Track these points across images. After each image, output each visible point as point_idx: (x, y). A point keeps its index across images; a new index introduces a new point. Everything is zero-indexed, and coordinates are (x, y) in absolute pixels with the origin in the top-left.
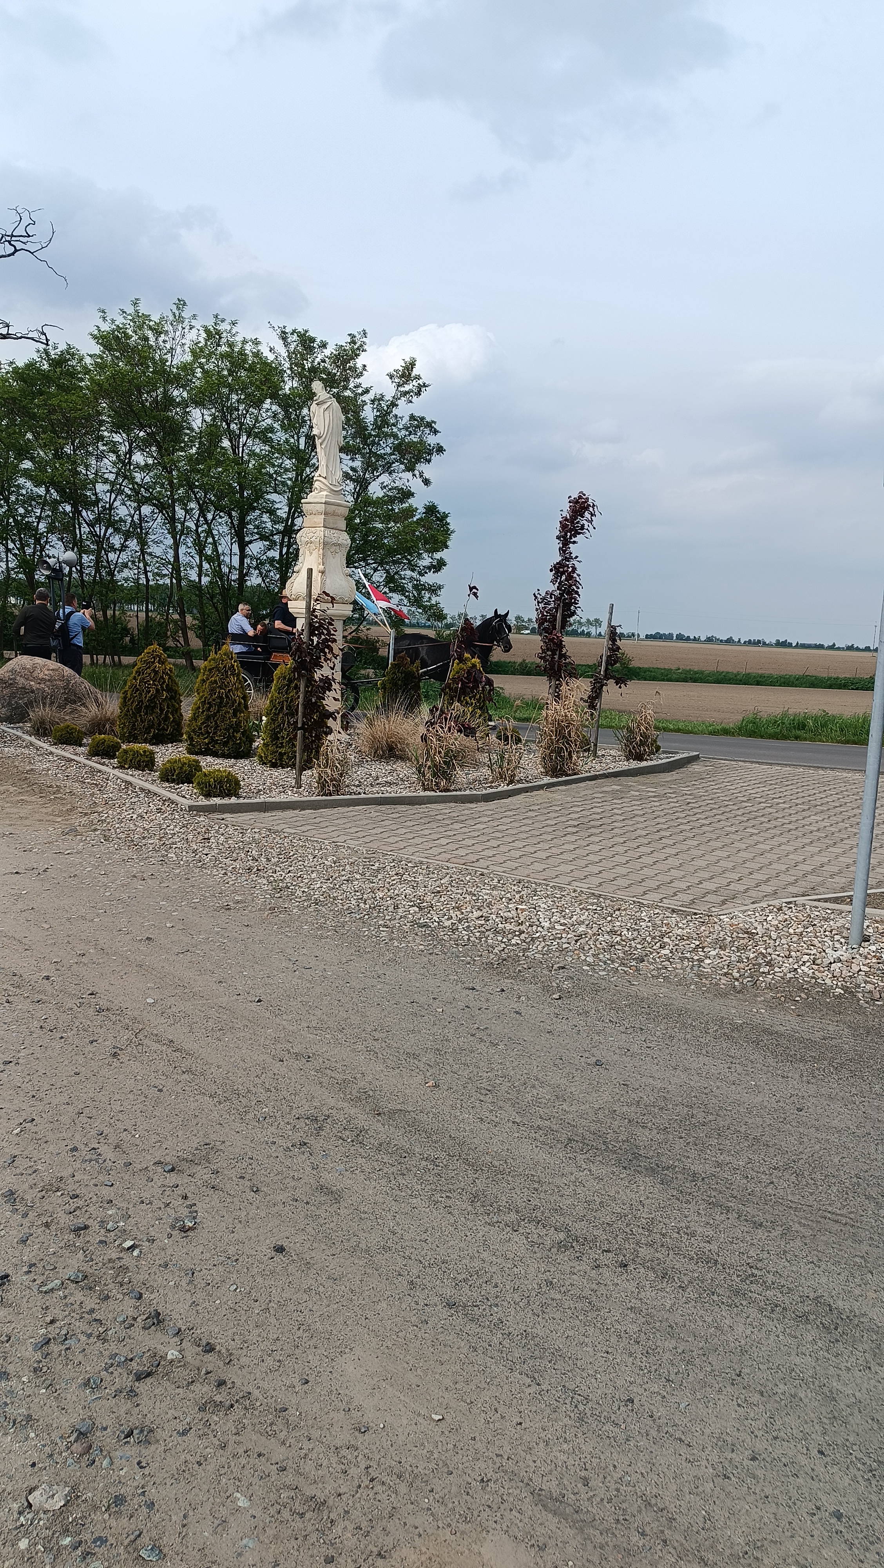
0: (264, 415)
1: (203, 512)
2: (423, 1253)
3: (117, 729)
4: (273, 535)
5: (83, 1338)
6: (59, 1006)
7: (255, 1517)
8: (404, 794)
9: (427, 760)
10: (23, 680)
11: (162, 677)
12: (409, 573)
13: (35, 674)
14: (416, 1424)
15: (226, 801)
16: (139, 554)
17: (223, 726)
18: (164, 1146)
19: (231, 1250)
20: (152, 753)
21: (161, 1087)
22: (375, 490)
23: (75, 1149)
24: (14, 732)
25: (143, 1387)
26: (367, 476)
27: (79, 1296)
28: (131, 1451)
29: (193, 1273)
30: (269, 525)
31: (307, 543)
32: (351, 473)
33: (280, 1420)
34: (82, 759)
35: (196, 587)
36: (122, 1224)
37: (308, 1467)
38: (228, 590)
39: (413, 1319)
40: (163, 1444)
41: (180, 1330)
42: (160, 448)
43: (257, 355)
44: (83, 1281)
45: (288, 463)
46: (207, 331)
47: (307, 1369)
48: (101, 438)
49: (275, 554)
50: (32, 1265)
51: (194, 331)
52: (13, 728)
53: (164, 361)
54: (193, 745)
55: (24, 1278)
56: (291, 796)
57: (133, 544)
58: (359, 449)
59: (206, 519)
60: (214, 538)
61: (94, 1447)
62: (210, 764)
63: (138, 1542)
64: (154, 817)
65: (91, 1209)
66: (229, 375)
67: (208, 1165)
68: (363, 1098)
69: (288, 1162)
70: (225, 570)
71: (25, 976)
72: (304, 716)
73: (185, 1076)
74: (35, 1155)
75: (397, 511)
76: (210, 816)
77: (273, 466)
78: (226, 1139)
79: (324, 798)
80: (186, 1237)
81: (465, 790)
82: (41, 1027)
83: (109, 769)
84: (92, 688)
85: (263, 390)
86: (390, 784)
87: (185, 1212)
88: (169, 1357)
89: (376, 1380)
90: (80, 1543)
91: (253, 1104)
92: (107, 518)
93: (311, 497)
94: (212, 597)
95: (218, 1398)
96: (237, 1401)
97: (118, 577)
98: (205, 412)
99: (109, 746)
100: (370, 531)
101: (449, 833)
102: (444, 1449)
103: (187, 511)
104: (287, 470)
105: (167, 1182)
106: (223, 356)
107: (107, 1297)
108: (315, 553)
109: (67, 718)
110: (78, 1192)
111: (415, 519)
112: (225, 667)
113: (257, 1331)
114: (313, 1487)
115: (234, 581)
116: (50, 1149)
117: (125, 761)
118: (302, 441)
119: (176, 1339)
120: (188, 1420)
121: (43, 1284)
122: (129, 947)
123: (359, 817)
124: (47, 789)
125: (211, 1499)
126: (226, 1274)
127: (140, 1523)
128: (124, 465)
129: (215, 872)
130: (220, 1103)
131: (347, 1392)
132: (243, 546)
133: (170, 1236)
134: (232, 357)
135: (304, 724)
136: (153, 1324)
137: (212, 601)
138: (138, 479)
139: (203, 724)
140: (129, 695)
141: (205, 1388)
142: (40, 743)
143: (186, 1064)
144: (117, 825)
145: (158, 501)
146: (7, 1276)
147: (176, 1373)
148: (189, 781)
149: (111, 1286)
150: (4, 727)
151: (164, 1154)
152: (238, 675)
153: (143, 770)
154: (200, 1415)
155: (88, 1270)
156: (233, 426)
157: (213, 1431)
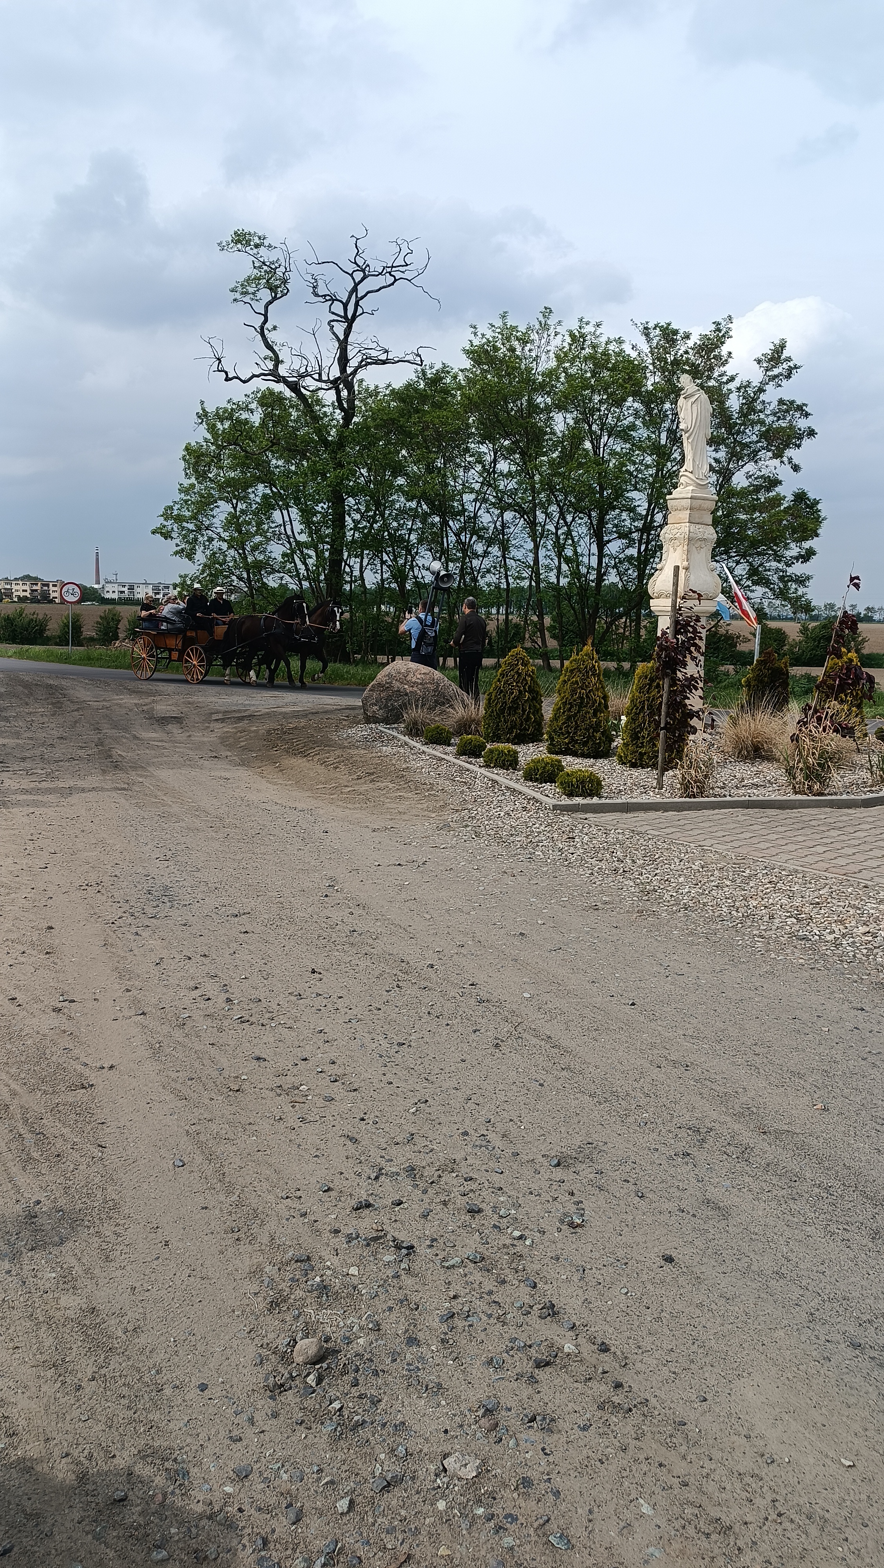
0: (626, 413)
1: (562, 516)
2: (822, 1285)
3: (482, 729)
4: (631, 533)
5: (484, 1318)
6: (443, 993)
7: (659, 1527)
8: (773, 797)
9: (799, 762)
10: (398, 684)
11: (525, 679)
12: (774, 564)
13: (409, 678)
14: (824, 1466)
15: (588, 801)
16: (499, 559)
17: (583, 726)
18: (549, 1141)
19: (620, 1253)
20: (516, 753)
21: (542, 1082)
22: (739, 480)
23: (466, 1134)
24: (390, 732)
25: (542, 1375)
26: (731, 466)
27: (477, 1276)
28: (534, 1435)
29: (584, 1270)
30: (627, 523)
31: (671, 539)
32: (714, 464)
33: (679, 1433)
34: (450, 758)
35: (556, 588)
36: (513, 1212)
37: (711, 1487)
38: (586, 590)
39: (814, 1353)
40: (565, 1435)
41: (574, 1325)
42: (523, 454)
43: (620, 353)
44: (478, 1260)
45: (649, 460)
46: (572, 335)
47: (704, 1386)
48: (467, 450)
49: (633, 551)
50: (434, 1240)
51: (559, 337)
52: (389, 729)
53: (529, 370)
54: (554, 745)
55: (428, 1251)
56: (652, 798)
57: (495, 550)
58: (724, 440)
59: (566, 522)
60: (573, 540)
61: (501, 1425)
62: (573, 764)
63: (547, 1527)
64: (520, 815)
65: (484, 1193)
66: (593, 377)
67: (591, 1164)
68: (745, 1114)
69: (672, 1171)
70: (584, 570)
71: (411, 963)
72: (668, 715)
73: (564, 1073)
74: (430, 1134)
75: (762, 500)
76: (573, 815)
77: (634, 463)
78: (608, 1140)
79: (688, 800)
80: (575, 1233)
81: (841, 794)
82: (429, 1013)
83: (477, 768)
85: (626, 388)
86: (756, 786)
87: (572, 1208)
88: (566, 1350)
89: (778, 1410)
90: (493, 1515)
91: (633, 1107)
92: (472, 526)
93: (676, 493)
94: (569, 598)
95: (616, 1400)
96: (635, 1406)
97: (482, 582)
98: (568, 416)
99: (475, 746)
100: (733, 523)
101: (824, 840)
102: (857, 1498)
103: (547, 514)
104: (647, 467)
105: (553, 1177)
106: (587, 359)
107: (504, 1282)
108: (679, 550)
109: (437, 719)
110: (471, 1175)
111: (782, 508)
112: (586, 667)
113: (651, 1339)
114: (718, 1508)
115: (593, 581)
116: (444, 1131)
117: (491, 760)
118: (664, 436)
119: (571, 1333)
120: (588, 1416)
121: (444, 1259)
122: (504, 941)
123: (725, 821)
124: (422, 787)
125: (615, 1500)
126: (616, 1276)
127: (547, 1509)
128: (489, 474)
129: (581, 871)
130: (600, 1104)
131: (747, 1417)
132: (601, 545)
133: (559, 1230)
134: (596, 359)
135: (667, 723)
136: (549, 1315)
137: (569, 601)
138: (502, 487)
139: (563, 724)
140: (493, 697)
141: (603, 1388)
142: (413, 743)
143: (565, 1061)
144: (486, 822)
145: (520, 506)
146: (412, 1247)
147: (574, 1366)
148: (552, 781)
149: (507, 1271)
150: (381, 727)
151: (549, 1148)
152: (599, 675)
153: (507, 769)
154: (599, 1414)
155: (485, 1252)
156: (594, 427)
157: (613, 1432)
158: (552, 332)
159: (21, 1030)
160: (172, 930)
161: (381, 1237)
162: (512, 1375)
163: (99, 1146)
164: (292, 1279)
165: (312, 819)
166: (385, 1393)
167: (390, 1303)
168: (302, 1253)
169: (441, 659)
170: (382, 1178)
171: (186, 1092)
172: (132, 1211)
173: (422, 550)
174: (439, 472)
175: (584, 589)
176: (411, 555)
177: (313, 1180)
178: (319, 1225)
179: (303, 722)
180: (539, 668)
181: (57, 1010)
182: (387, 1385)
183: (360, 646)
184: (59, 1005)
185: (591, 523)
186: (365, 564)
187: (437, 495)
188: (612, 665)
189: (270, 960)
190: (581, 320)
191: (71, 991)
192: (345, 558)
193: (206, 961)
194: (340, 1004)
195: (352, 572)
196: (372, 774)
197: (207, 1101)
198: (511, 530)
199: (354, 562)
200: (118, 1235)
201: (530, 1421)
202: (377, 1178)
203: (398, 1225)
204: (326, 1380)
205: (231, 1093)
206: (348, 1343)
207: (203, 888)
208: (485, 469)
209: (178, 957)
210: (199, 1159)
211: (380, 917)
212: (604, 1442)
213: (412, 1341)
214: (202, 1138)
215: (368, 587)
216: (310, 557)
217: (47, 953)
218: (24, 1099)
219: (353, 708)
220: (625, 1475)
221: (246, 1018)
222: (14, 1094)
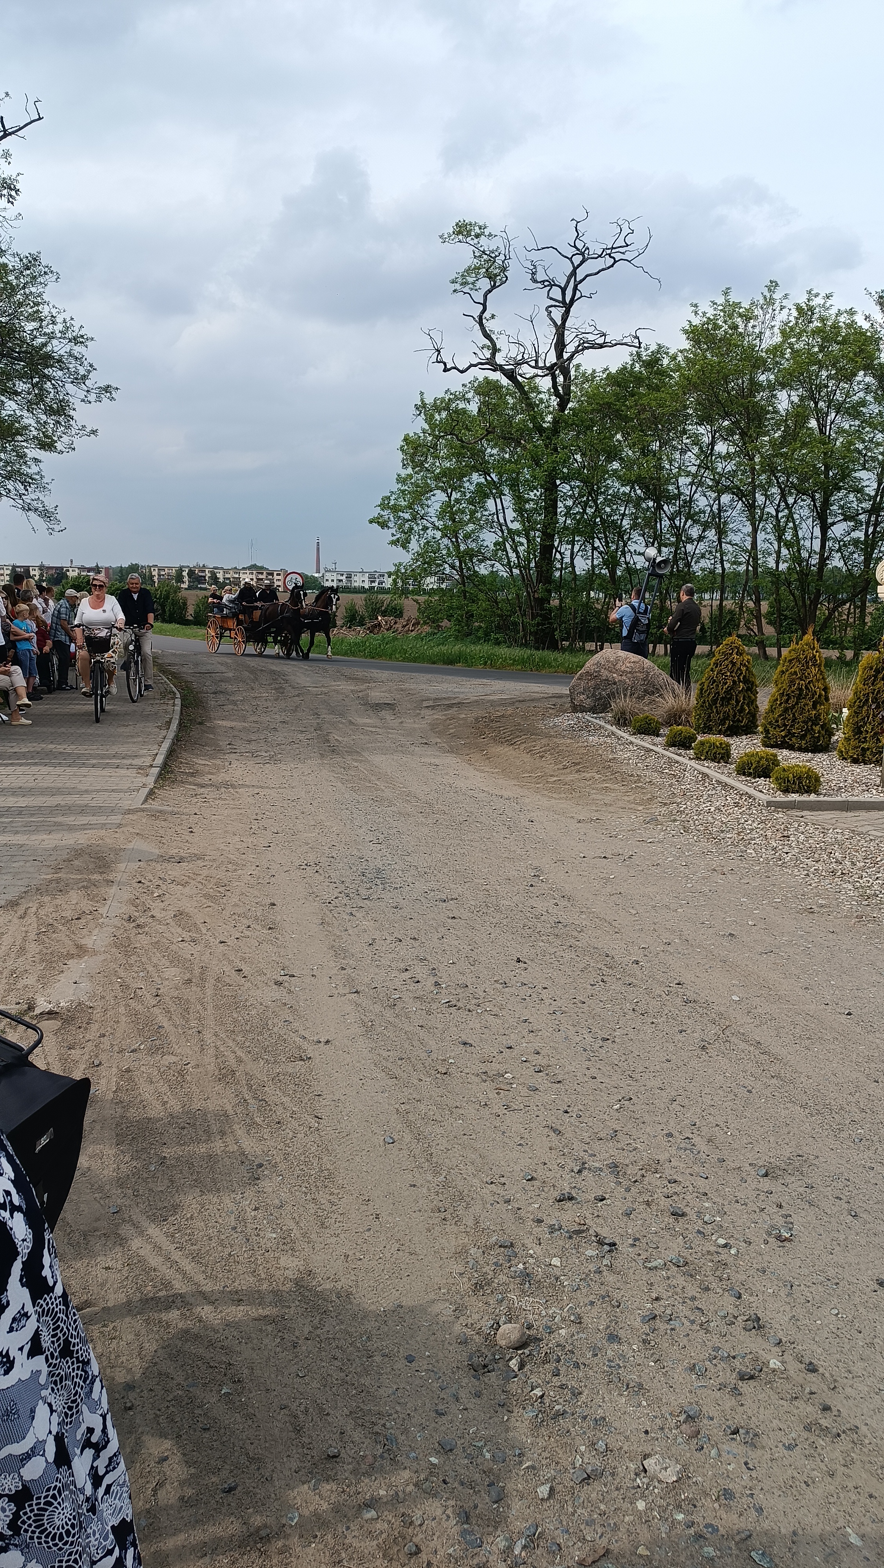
0: (856, 388)
1: (784, 496)
3: (692, 720)
4: (858, 515)
5: (687, 1323)
6: (649, 991)
10: (606, 672)
11: (740, 669)
15: (805, 798)
16: (715, 544)
17: (801, 718)
18: (757, 1149)
19: (831, 1272)
20: (728, 745)
21: (751, 1088)
23: (670, 1135)
24: (597, 721)
25: (746, 1388)
27: (680, 1280)
28: (739, 1449)
29: (792, 1286)
30: (855, 504)
34: (659, 749)
35: (774, 574)
36: (718, 1219)
40: (769, 1452)
41: (781, 1340)
42: (743, 435)
43: (851, 325)
44: (681, 1264)
46: (799, 308)
48: (684, 432)
49: (860, 534)
50: (636, 1240)
51: (785, 311)
52: (596, 718)
53: (752, 347)
54: (769, 738)
55: (630, 1250)
56: (875, 796)
57: (711, 534)
59: (787, 504)
60: (794, 523)
61: (703, 1433)
62: (789, 758)
63: (749, 1542)
64: (731, 811)
65: (688, 1197)
66: (820, 351)
67: (800, 1175)
70: (805, 554)
71: (617, 958)
73: (774, 1081)
74: (634, 1132)
76: (788, 812)
77: (864, 441)
78: (820, 1155)
80: (783, 1246)
82: (634, 1010)
83: (685, 759)
84: (670, 679)
85: (857, 362)
87: (781, 1221)
88: (772, 1366)
90: (693, 1523)
91: (847, 1122)
92: (688, 511)
94: (790, 583)
95: (824, 1423)
96: (845, 1432)
97: (695, 567)
98: (793, 393)
99: (685, 738)
103: (768, 497)
104: (878, 444)
105: (760, 1187)
106: (815, 332)
107: (707, 1289)
109: (646, 708)
110: (675, 1178)
112: (806, 657)
113: (862, 1364)
115: (814, 566)
116: (648, 1130)
117: (701, 753)
119: (778, 1349)
120: (794, 1435)
121: (647, 1260)
122: (713, 941)
124: (629, 779)
125: (821, 1525)
126: (827, 1296)
127: (749, 1524)
128: (707, 456)
129: (796, 872)
130: (812, 1115)
132: (825, 528)
133: (767, 1242)
134: (824, 332)
136: (754, 1328)
137: (789, 587)
138: (719, 470)
139: (780, 716)
140: (705, 687)
141: (810, 1409)
142: (620, 733)
143: (774, 1068)
144: (695, 817)
145: (739, 489)
146: (614, 1244)
147: (779, 1383)
148: (766, 775)
149: (711, 1278)
150: (588, 716)
151: (757, 1157)
152: (820, 666)
153: (719, 762)
154: (805, 1434)
155: (689, 1257)
156: (821, 404)
157: (819, 1455)
158: (777, 306)
159: (246, 1000)
160: (384, 912)
161: (583, 1231)
162: (715, 1384)
163: (316, 1117)
164: (496, 1264)
165: (518, 807)
166: (586, 1386)
167: (592, 1298)
168: (505, 1239)
169: (651, 646)
170: (585, 1173)
171: (398, 1072)
172: (345, 1182)
173: (635, 536)
174: (654, 455)
175: (804, 575)
176: (623, 541)
177: (517, 1168)
178: (522, 1213)
179: (510, 710)
180: (756, 657)
181: (279, 984)
182: (588, 1378)
183: (568, 633)
184: (281, 979)
185: (815, 505)
186: (576, 550)
187: (652, 478)
188: (834, 654)
189: (476, 946)
190: (809, 292)
191: (291, 966)
192: (556, 544)
193: (416, 944)
194: (545, 994)
195: (562, 558)
196: (578, 764)
197: (415, 1082)
198: (729, 513)
199: (565, 548)
200: (333, 1204)
201: (733, 1433)
202: (580, 1171)
203: (601, 1221)
204: (528, 1367)
205: (438, 1076)
206: (550, 1333)
207: (413, 872)
208: (702, 451)
209: (389, 938)
210: (408, 1137)
211: (585, 910)
212: (809, 1464)
213: (613, 1338)
214: (411, 1117)
215: (578, 573)
216: (522, 544)
217: (270, 928)
218: (249, 1067)
219: (560, 696)
220: (832, 1501)
221: (453, 1003)
222: (240, 1061)
